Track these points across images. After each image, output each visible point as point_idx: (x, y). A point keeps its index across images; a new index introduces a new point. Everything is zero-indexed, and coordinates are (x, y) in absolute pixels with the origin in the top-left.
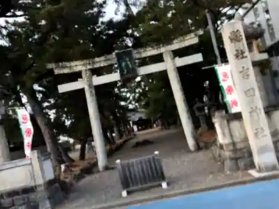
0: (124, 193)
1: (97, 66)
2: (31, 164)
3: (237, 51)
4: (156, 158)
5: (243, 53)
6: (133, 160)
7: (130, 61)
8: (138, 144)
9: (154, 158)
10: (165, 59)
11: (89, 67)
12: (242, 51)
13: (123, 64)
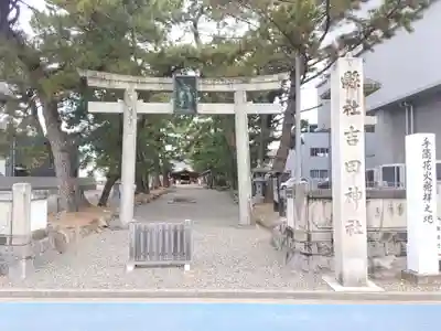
0: (130, 268)
1: (147, 87)
2: (12, 201)
3: (348, 101)
4: (186, 228)
5: (356, 106)
6: (152, 225)
7: (191, 91)
8: (178, 200)
9: (182, 226)
10: (236, 100)
11: (136, 87)
12: (354, 102)
13: (182, 93)
